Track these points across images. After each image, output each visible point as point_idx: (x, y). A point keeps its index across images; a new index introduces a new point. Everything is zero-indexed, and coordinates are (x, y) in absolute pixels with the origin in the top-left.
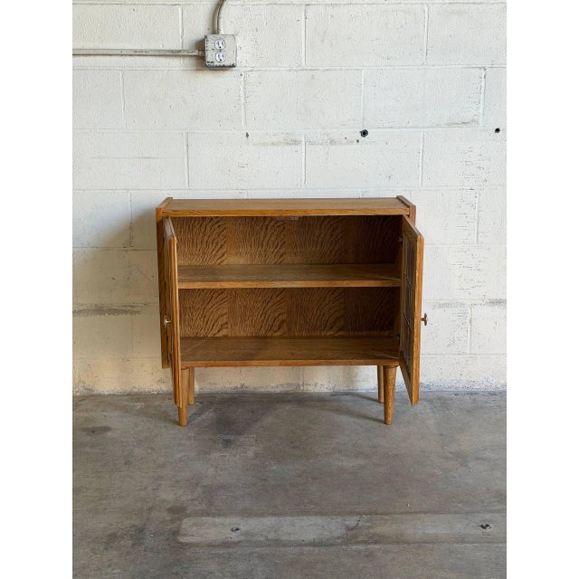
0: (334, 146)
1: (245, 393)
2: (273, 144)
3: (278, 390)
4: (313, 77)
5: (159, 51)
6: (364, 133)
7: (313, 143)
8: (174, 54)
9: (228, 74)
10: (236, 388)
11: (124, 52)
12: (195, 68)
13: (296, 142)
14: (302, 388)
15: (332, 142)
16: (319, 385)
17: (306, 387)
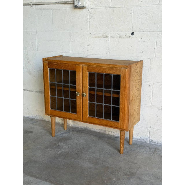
0: (121, 39)
1: (87, 130)
2: (99, 37)
3: (98, 131)
4: (114, 11)
5: (62, 2)
6: (133, 34)
7: (113, 37)
8: (66, 3)
9: (84, 10)
10: (85, 127)
11: (52, 3)
12: (73, 8)
13: (107, 37)
14: (107, 132)
15: (120, 37)
16: (113, 132)
17: (108, 132)
